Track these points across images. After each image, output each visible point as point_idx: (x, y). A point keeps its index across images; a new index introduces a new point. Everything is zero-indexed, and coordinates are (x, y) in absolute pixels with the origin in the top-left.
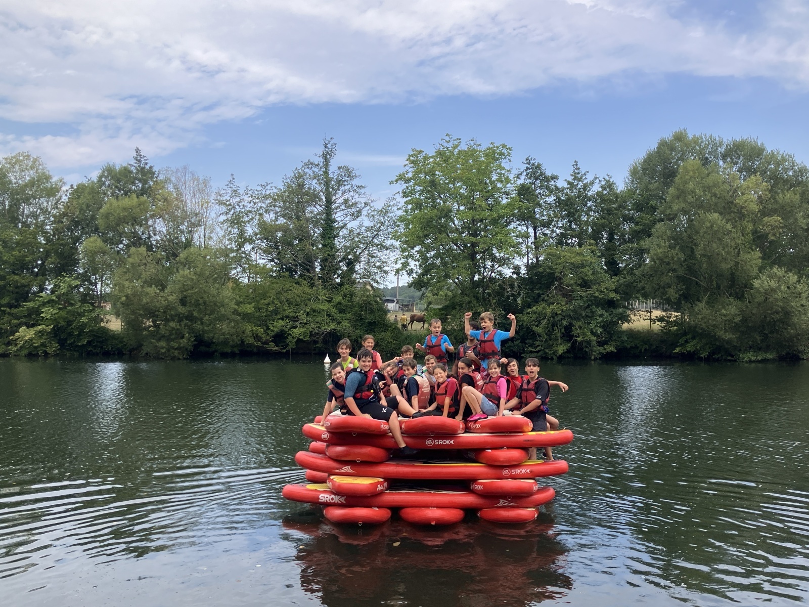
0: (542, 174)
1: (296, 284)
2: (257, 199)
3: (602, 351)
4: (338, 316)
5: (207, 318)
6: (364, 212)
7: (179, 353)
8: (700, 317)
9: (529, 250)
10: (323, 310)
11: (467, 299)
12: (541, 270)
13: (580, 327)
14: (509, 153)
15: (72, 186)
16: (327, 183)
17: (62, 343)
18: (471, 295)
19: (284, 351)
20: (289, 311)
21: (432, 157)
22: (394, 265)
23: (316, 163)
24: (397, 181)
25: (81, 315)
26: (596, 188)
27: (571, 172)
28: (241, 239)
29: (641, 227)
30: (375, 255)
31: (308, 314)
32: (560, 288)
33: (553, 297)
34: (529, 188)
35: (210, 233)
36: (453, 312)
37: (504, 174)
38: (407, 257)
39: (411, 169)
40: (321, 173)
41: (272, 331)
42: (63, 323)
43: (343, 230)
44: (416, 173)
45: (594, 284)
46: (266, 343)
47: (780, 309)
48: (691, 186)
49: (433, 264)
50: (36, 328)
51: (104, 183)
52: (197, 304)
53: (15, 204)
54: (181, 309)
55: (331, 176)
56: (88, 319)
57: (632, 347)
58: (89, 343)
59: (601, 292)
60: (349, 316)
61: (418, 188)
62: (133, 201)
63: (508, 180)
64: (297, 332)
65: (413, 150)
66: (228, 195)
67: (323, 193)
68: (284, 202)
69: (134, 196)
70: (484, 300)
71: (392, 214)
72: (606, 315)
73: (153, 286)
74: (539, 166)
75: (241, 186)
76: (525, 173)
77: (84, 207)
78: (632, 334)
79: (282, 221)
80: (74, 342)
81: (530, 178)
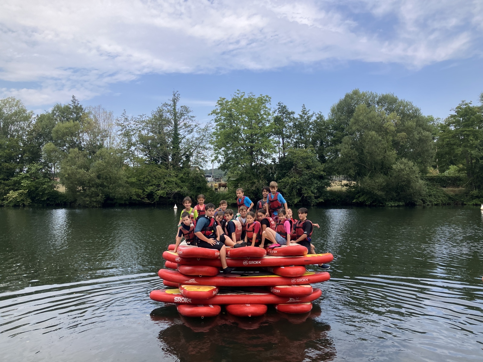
0: (286, 111)
1: (159, 167)
2: (138, 123)
3: (316, 201)
4: (181, 184)
5: (111, 185)
6: (195, 130)
7: (96, 204)
8: (366, 184)
9: (280, 150)
10: (173, 181)
11: (249, 175)
12: (286, 160)
13: (306, 189)
14: (269, 100)
15: (38, 115)
16: (175, 115)
17: (33, 199)
18: (251, 173)
19: (153, 202)
20: (155, 182)
21: (230, 102)
22: (211, 158)
23: (169, 104)
24: (212, 114)
25: (43, 184)
26: (314, 118)
27: (301, 110)
28: (129, 144)
29: (337, 138)
30: (201, 152)
31: (165, 183)
32: (296, 169)
33: (292, 174)
34: (280, 118)
35: (113, 141)
36: (242, 182)
37: (267, 111)
38: (217, 153)
39: (219, 108)
40: (172, 109)
41: (147, 192)
42: (33, 188)
43: (184, 139)
44: (222, 110)
45: (313, 167)
46: (143, 198)
47: (405, 180)
48: (361, 118)
49: (231, 157)
50: (18, 191)
51: (55, 114)
52: (106, 179)
53: (6, 125)
54: (98, 181)
55: (177, 111)
56: (47, 186)
57: (332, 200)
58: (48, 199)
59: (316, 171)
60: (187, 184)
61: (223, 118)
62: (71, 123)
63: (269, 114)
64: (160, 192)
65: (220, 98)
66: (123, 120)
67: (173, 120)
68: (152, 124)
69: (72, 121)
70: (257, 175)
71: (209, 131)
72: (319, 183)
73: (82, 169)
74: (285, 107)
75: (130, 116)
76: (278, 111)
77: (45, 126)
78: (332, 193)
79: (151, 134)
80: (40, 198)
81: (280, 113)
